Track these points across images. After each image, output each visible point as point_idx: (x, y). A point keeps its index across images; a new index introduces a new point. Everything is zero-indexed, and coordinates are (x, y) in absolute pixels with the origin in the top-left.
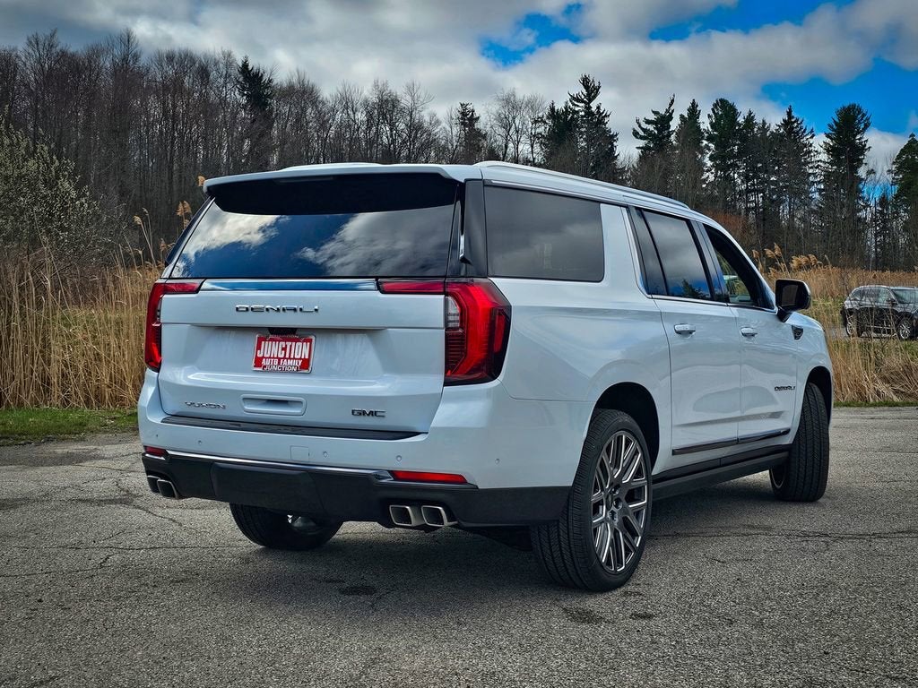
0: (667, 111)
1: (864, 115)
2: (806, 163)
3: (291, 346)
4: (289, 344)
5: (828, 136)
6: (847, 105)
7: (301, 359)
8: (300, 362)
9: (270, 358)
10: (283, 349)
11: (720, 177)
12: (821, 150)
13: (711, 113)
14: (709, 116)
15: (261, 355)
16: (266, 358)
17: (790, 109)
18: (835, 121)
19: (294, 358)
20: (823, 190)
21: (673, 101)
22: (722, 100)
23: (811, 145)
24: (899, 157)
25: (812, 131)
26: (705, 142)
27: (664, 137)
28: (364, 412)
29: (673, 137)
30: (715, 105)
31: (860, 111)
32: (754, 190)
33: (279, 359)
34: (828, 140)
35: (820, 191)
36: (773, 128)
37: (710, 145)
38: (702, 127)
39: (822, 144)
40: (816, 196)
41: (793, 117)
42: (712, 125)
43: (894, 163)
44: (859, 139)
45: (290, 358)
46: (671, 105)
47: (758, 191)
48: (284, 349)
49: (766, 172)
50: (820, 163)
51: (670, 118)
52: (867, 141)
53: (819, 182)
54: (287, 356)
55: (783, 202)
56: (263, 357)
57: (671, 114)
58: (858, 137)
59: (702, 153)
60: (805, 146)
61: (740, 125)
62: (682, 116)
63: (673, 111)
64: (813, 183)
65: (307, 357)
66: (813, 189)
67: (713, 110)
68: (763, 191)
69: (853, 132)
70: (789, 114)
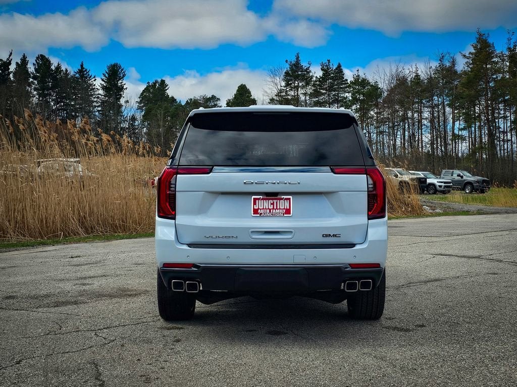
0: (8, 59)
1: (122, 70)
2: (92, 95)
3: (277, 202)
4: (275, 201)
5: (103, 80)
6: (113, 63)
7: (284, 209)
8: (284, 211)
9: (263, 209)
10: (271, 204)
11: (42, 101)
12: (99, 88)
13: (35, 63)
14: (34, 64)
15: (257, 208)
16: (261, 209)
17: (82, 64)
18: (106, 72)
19: (280, 209)
20: (100, 111)
21: (11, 54)
22: (41, 55)
23: (94, 85)
24: (142, 94)
25: (95, 77)
26: (31, 80)
27: (5, 75)
28: (330, 235)
29: (11, 75)
30: (38, 58)
31: (120, 67)
32: (61, 109)
33: (270, 210)
34: (103, 83)
35: (98, 111)
36: (72, 73)
37: (34, 81)
38: (29, 70)
39: (99, 85)
40: (97, 114)
41: (84, 68)
42: (36, 70)
43: (139, 98)
44: (121, 83)
45: (277, 209)
46: (10, 56)
47: (64, 110)
48: (273, 204)
49: (69, 99)
50: (99, 96)
51: (10, 64)
52: (125, 84)
53: (98, 106)
54: (275, 208)
55: (78, 116)
56: (259, 209)
57: (10, 61)
58: (120, 82)
59: (30, 85)
60: (91, 85)
61: (52, 70)
62: (17, 63)
63: (11, 60)
64: (95, 106)
65: (288, 208)
66: (95, 110)
67: (36, 60)
68: (66, 110)
69: (117, 79)
70: (82, 66)
